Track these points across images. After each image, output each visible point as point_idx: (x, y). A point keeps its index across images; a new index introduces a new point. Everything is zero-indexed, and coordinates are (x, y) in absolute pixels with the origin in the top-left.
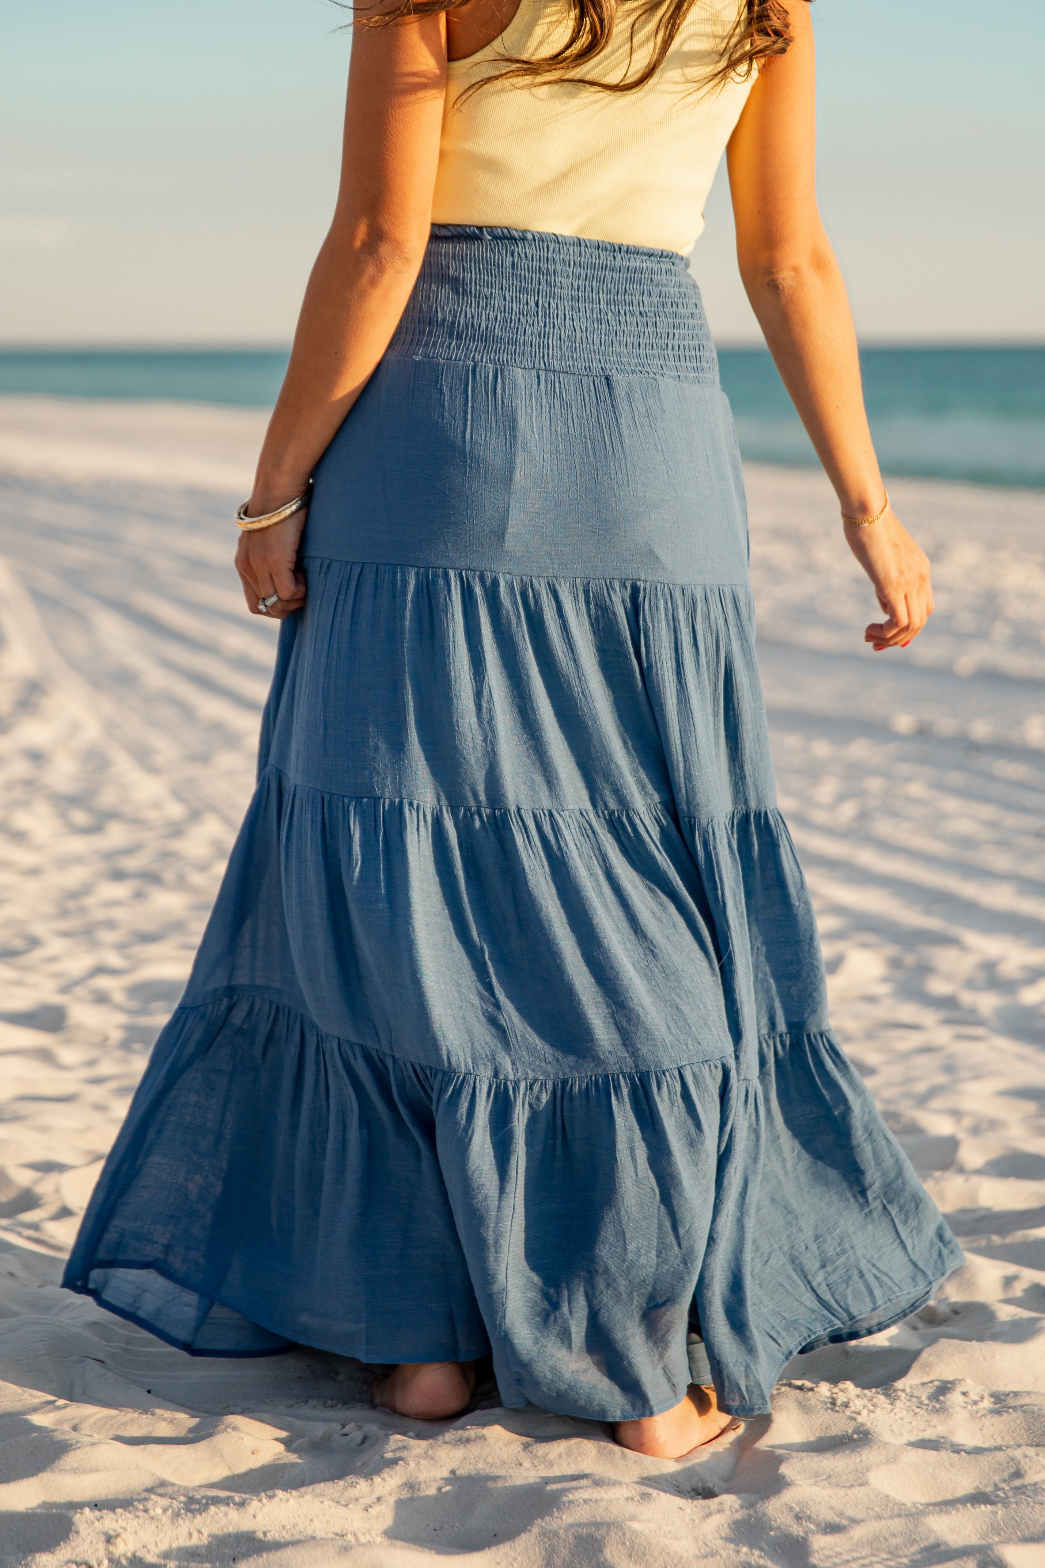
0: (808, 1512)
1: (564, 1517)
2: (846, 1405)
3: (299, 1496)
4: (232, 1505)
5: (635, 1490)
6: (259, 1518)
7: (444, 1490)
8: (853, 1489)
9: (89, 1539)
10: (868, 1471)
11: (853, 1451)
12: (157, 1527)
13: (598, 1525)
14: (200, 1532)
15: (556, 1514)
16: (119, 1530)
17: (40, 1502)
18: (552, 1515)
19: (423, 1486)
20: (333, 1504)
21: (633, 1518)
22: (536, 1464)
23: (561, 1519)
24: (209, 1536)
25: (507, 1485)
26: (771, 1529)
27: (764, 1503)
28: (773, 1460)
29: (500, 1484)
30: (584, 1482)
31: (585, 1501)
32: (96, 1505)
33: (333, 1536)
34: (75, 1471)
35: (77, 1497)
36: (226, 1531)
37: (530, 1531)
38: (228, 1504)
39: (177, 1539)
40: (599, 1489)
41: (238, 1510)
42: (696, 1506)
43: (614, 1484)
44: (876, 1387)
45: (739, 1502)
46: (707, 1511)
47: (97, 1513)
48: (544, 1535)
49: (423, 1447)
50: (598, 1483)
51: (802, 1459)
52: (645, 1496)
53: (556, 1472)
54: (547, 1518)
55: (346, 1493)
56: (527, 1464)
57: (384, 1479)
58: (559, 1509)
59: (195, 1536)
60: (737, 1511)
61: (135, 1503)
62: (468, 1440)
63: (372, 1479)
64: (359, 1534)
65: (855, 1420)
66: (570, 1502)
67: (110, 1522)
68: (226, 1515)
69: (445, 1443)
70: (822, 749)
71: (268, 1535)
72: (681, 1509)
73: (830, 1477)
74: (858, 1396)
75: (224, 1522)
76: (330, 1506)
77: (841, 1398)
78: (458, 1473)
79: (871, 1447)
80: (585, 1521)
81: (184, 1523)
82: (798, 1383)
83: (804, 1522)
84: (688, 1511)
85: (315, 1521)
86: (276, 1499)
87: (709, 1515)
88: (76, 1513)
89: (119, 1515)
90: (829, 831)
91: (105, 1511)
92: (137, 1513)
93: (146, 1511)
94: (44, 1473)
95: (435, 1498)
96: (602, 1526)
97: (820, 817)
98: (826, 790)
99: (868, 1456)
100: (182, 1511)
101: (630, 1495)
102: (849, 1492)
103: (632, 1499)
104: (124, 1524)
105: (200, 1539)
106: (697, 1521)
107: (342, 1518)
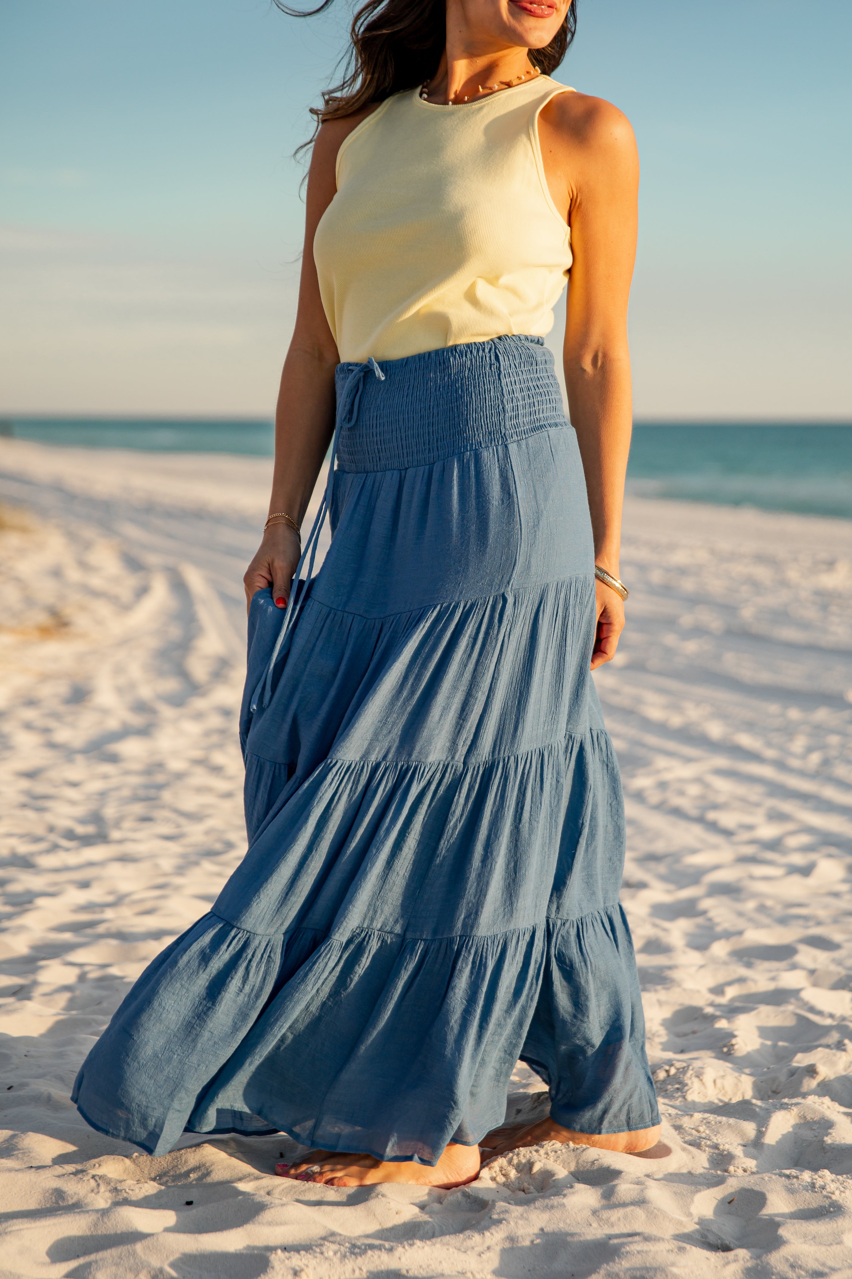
0: (800, 1262)
1: (623, 1263)
2: (823, 1188)
3: (432, 1245)
4: (383, 1250)
5: (674, 1244)
6: (403, 1259)
7: (535, 1242)
8: (832, 1247)
9: (281, 1273)
10: (842, 1233)
11: (831, 1219)
12: (330, 1265)
13: (647, 1269)
14: (360, 1269)
15: (617, 1260)
16: (303, 1267)
17: (245, 1245)
18: (614, 1261)
19: (520, 1239)
20: (456, 1251)
21: (673, 1264)
22: (602, 1225)
23: (621, 1264)
24: (368, 1272)
25: (581, 1239)
26: (773, 1274)
27: (767, 1255)
28: (773, 1225)
29: (576, 1239)
30: (637, 1238)
31: (638, 1252)
32: (285, 1248)
33: (457, 1274)
34: (270, 1224)
35: (272, 1242)
36: (379, 1268)
37: (599, 1273)
38: (380, 1249)
39: (344, 1273)
40: (648, 1243)
41: (388, 1254)
42: (718, 1257)
43: (659, 1240)
44: (846, 1174)
45: (749, 1254)
46: (726, 1260)
47: (287, 1254)
48: (609, 1275)
49: (519, 1211)
50: (647, 1239)
51: (794, 1224)
52: (681, 1249)
53: (616, 1231)
54: (611, 1264)
55: (465, 1243)
56: (595, 1225)
57: (492, 1234)
58: (619, 1257)
59: (357, 1272)
60: (748, 1261)
61: (314, 1248)
62: (552, 1207)
63: (483, 1234)
64: (475, 1273)
65: (830, 1198)
66: (627, 1252)
67: (296, 1260)
68: (379, 1257)
69: (536, 1208)
70: (794, 714)
71: (410, 1272)
72: (707, 1259)
73: (815, 1237)
74: (833, 1181)
75: (378, 1262)
76: (453, 1253)
77: (819, 1182)
78: (545, 1230)
79: (844, 1217)
80: (638, 1266)
81: (349, 1261)
82: (787, 1172)
83: (797, 1270)
84: (713, 1260)
85: (443, 1262)
86: (415, 1246)
87: (728, 1263)
88: (272, 1253)
89: (302, 1255)
90: (802, 773)
91: (292, 1253)
92: (315, 1255)
93: (322, 1253)
94: (248, 1225)
95: (529, 1248)
96: (651, 1269)
97: (795, 763)
98: (799, 744)
99: (842, 1223)
100: (348, 1254)
101: (670, 1248)
102: (829, 1248)
103: (672, 1251)
104: (306, 1262)
105: (361, 1274)
106: (719, 1267)
107: (462, 1261)
